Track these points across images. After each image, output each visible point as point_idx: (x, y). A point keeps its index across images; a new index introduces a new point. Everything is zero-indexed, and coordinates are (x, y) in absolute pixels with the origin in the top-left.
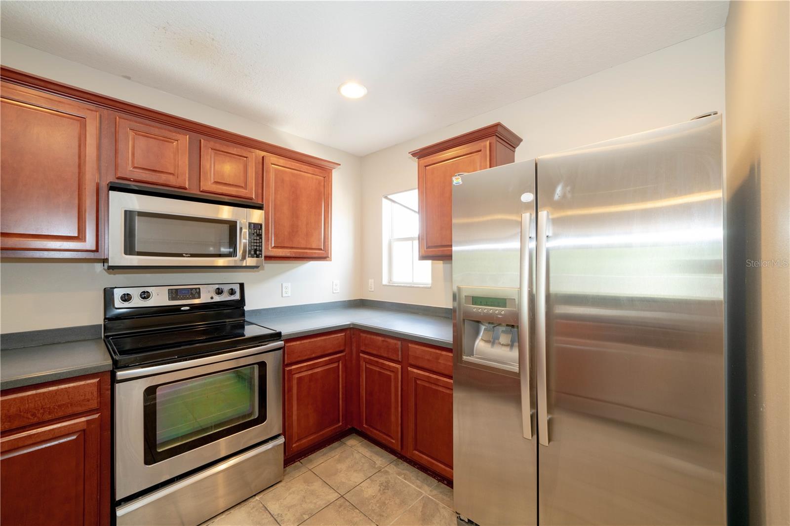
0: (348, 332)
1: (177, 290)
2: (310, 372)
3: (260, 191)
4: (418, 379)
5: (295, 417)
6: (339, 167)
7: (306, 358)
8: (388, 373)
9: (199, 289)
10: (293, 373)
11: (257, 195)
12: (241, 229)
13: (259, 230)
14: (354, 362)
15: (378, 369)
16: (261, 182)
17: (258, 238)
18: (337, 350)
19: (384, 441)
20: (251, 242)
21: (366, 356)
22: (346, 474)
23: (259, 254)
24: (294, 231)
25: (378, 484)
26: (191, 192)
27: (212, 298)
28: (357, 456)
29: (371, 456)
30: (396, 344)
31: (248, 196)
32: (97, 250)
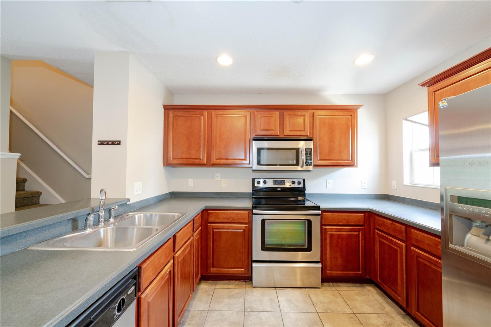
0: (367, 214)
1: (276, 180)
2: (338, 233)
3: (312, 131)
4: (420, 257)
5: (328, 256)
6: (363, 106)
7: (335, 223)
8: (395, 247)
9: (285, 181)
10: (327, 230)
11: (310, 134)
12: (301, 152)
13: (310, 151)
14: (372, 235)
15: (387, 243)
16: (312, 126)
17: (310, 156)
18: (358, 223)
19: (392, 296)
20: (306, 158)
21: (379, 232)
22: (361, 304)
23: (311, 164)
24: (331, 150)
25: (383, 321)
26: (281, 137)
27: (290, 185)
28: (372, 298)
29: (383, 303)
30: (401, 227)
31: (306, 134)
32: (249, 164)
